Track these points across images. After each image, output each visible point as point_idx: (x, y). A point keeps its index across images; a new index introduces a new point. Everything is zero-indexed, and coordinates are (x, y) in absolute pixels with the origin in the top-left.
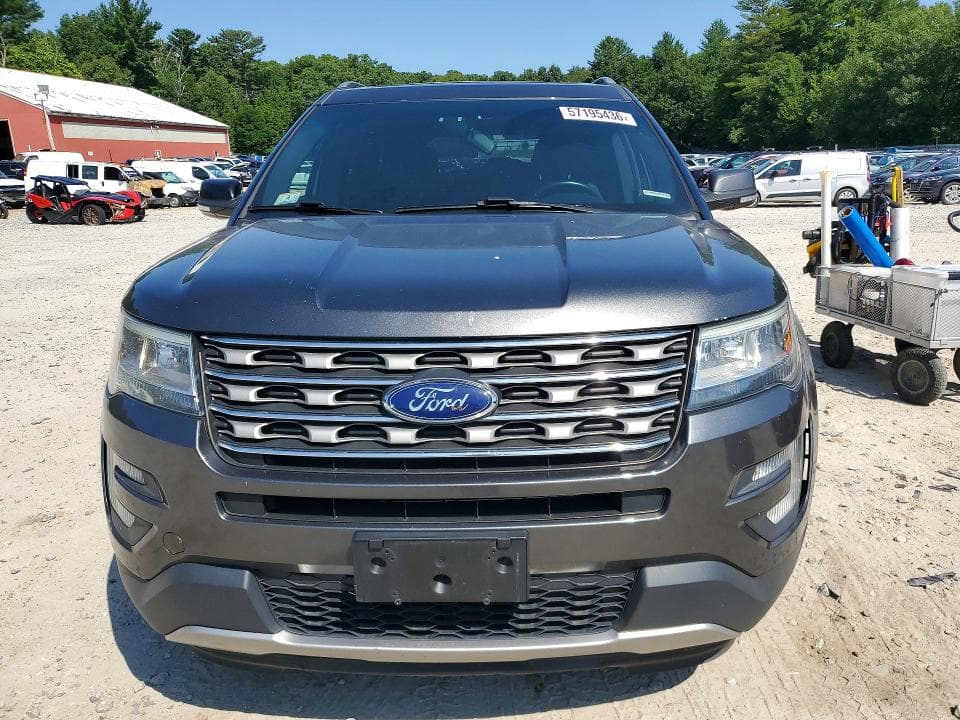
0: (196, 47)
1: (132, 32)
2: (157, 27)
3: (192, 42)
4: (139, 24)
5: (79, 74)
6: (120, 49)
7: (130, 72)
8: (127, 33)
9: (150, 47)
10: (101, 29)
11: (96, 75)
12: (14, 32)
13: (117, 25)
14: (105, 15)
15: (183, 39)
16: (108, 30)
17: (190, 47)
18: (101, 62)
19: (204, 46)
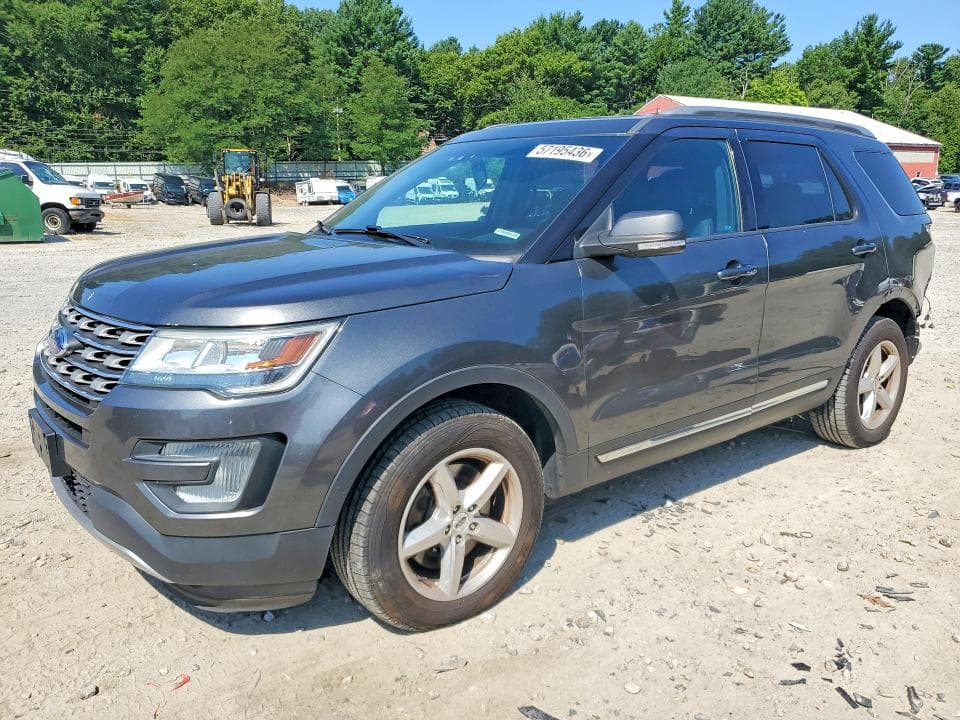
0: (942, 60)
1: (869, 55)
2: (897, 46)
3: (938, 57)
4: (878, 47)
5: (806, 102)
6: (851, 73)
7: (856, 94)
8: (864, 56)
9: (885, 67)
10: (839, 57)
11: (822, 101)
12: (761, 67)
13: (857, 50)
14: (847, 42)
15: (928, 54)
16: (846, 57)
17: (935, 62)
18: (830, 88)
19: (953, 59)
